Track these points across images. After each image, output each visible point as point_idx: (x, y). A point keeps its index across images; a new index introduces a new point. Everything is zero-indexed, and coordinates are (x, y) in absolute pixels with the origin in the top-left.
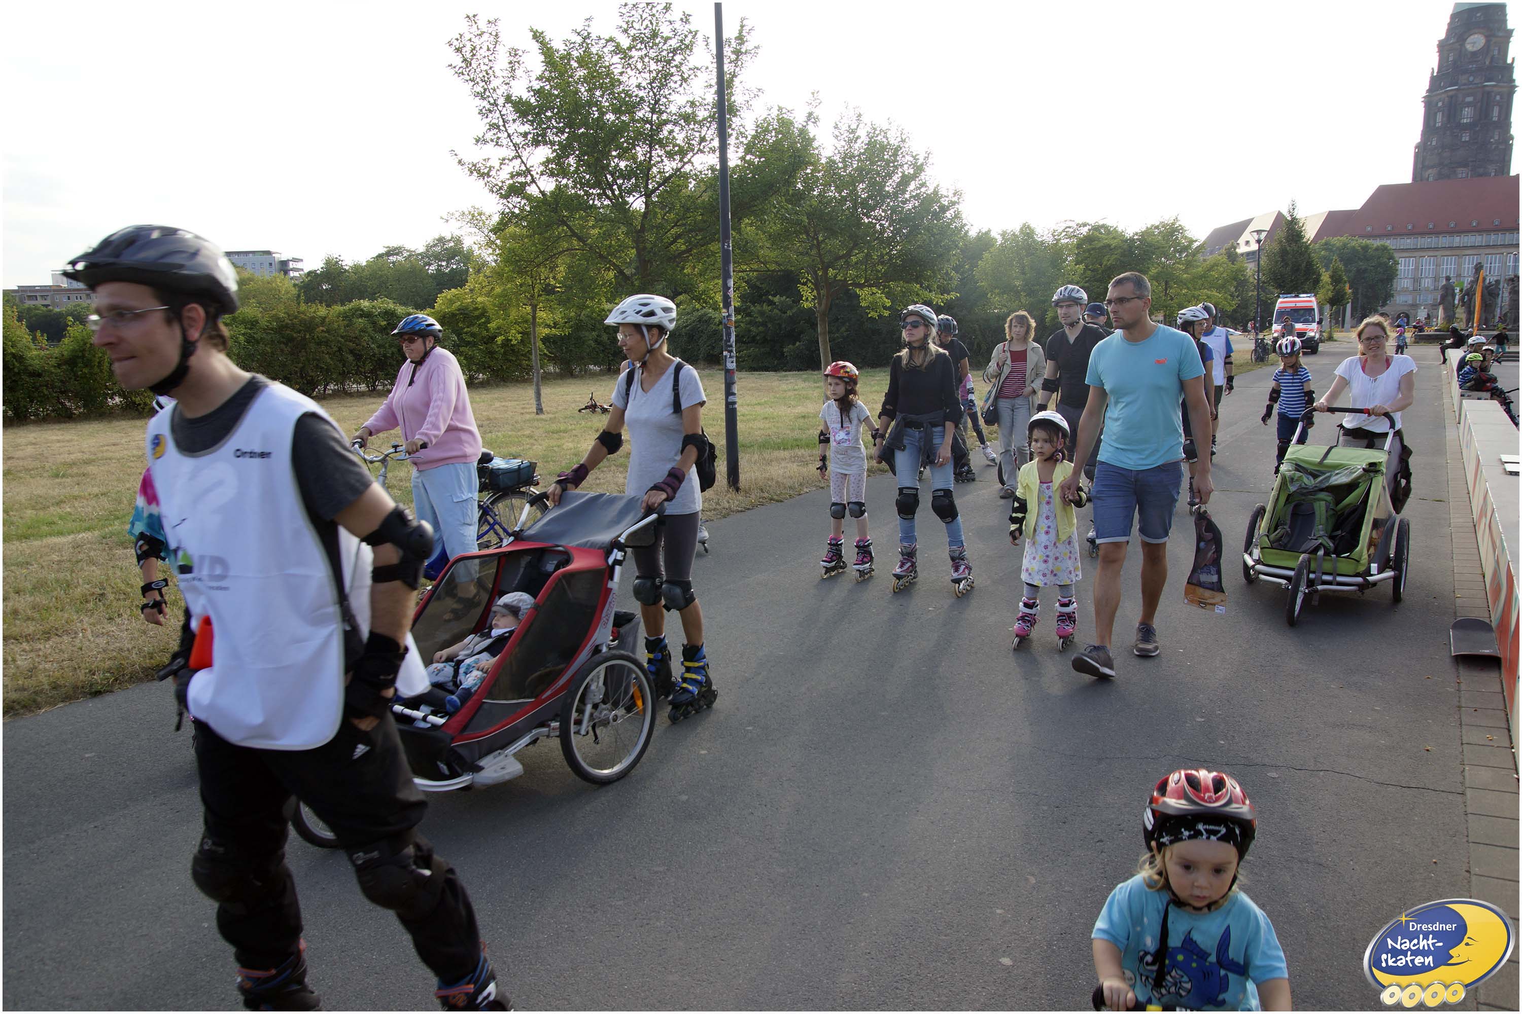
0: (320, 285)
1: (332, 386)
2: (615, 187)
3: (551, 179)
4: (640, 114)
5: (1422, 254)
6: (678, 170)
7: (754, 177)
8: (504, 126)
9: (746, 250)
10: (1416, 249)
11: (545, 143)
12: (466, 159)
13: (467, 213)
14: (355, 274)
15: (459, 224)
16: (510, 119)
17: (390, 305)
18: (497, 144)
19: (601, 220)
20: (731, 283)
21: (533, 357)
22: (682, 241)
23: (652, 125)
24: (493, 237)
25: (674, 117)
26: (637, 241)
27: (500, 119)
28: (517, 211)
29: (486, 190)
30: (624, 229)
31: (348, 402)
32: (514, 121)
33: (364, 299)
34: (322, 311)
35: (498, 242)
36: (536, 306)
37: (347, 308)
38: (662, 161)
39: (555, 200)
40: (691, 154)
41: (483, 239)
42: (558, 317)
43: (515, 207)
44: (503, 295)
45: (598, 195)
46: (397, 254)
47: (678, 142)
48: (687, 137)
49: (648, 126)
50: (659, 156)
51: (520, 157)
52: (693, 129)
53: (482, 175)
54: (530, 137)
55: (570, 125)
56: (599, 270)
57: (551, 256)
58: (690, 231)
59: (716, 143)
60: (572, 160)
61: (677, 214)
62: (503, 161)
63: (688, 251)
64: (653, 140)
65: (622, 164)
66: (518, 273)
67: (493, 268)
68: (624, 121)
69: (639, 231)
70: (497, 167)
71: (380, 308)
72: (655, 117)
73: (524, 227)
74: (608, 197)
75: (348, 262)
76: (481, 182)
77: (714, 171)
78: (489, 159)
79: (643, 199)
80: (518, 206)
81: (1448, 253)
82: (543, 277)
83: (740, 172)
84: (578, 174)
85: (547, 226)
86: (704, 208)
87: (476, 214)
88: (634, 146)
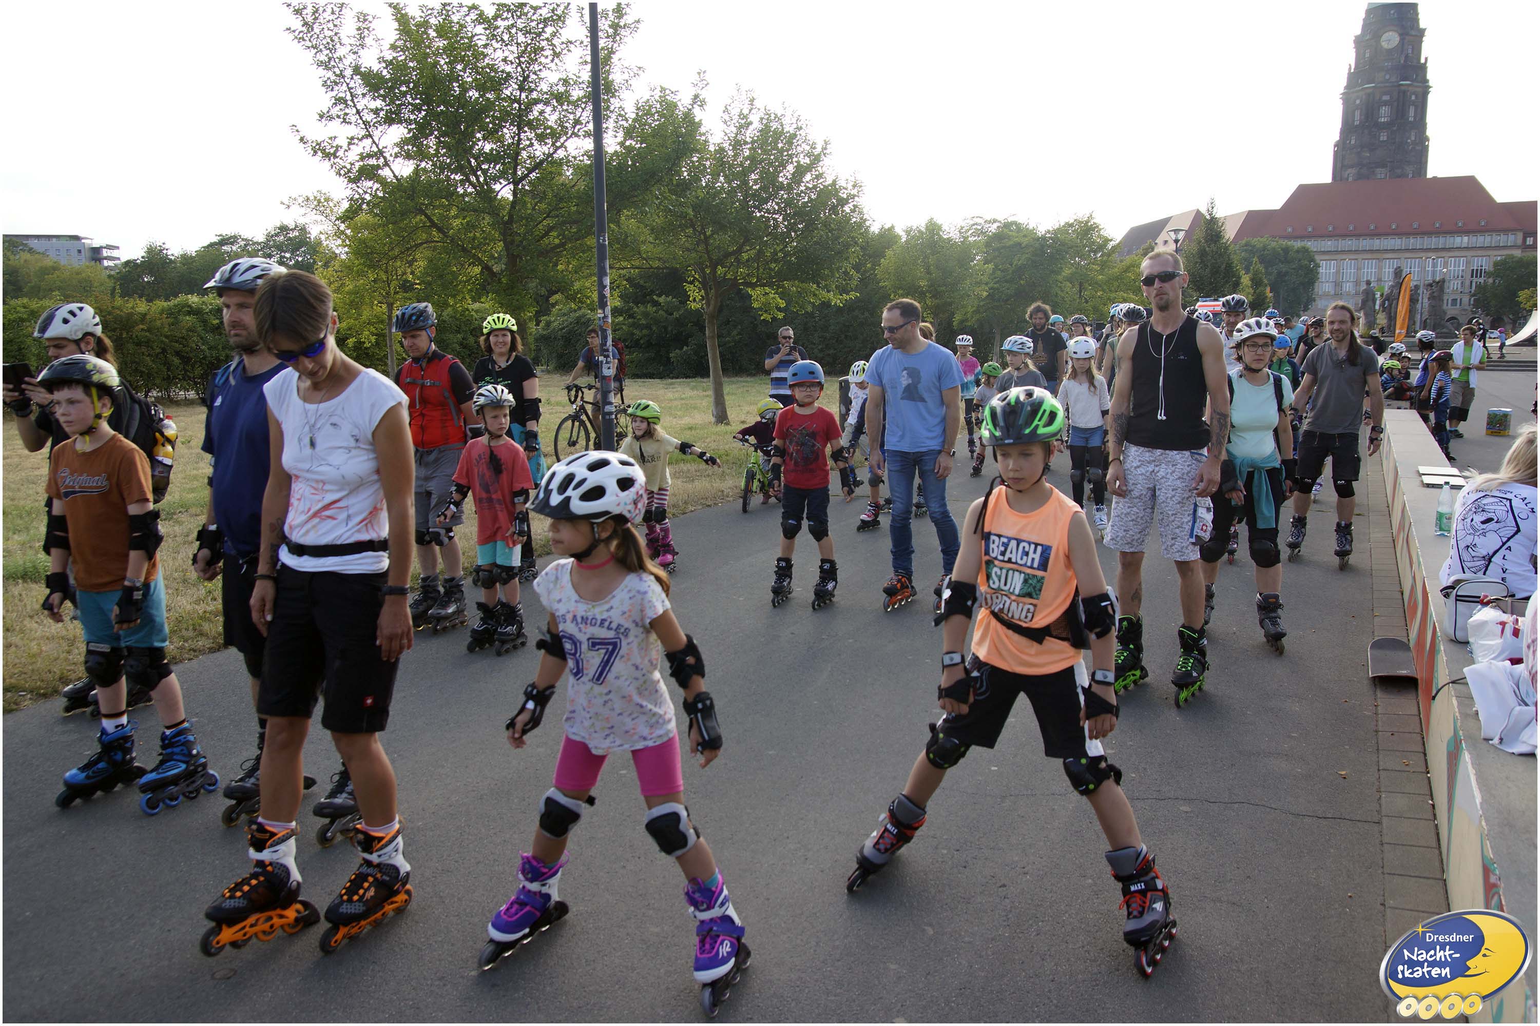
0: (140, 276)
1: (154, 393)
2: (479, 173)
3: (406, 162)
4: (507, 92)
5: (1344, 257)
6: (550, 155)
7: (634, 164)
8: (352, 100)
9: (626, 245)
10: (1337, 252)
11: (400, 122)
12: (310, 137)
13: (312, 198)
14: (184, 265)
15: (303, 210)
16: (359, 93)
18: (344, 121)
19: (463, 210)
20: (607, 281)
21: (389, 362)
22: (555, 234)
23: (520, 104)
24: (342, 227)
25: (545, 96)
26: (504, 234)
27: (348, 93)
28: (368, 197)
29: (333, 173)
30: (488, 219)
32: (364, 95)
33: (192, 294)
34: (142, 306)
35: (348, 232)
36: (392, 304)
37: (171, 303)
38: (531, 145)
39: (412, 186)
40: (565, 138)
41: (330, 228)
43: (366, 193)
44: (355, 292)
45: (461, 181)
46: (232, 244)
47: (550, 123)
48: (560, 119)
49: (516, 105)
51: (371, 136)
52: (567, 110)
53: (327, 156)
54: (382, 114)
55: (427, 101)
56: (462, 265)
57: (408, 249)
58: (564, 223)
59: (591, 126)
60: (432, 142)
61: (549, 204)
62: (351, 141)
63: (562, 245)
64: (521, 121)
65: (488, 147)
66: (370, 267)
67: (343, 261)
68: (488, 99)
69: (507, 223)
70: (345, 147)
72: (523, 95)
73: (377, 215)
74: (471, 184)
75: (174, 251)
76: (327, 164)
77: (589, 157)
78: (335, 137)
79: (511, 186)
80: (369, 191)
81: (1369, 256)
82: (400, 272)
83: (618, 156)
84: (438, 157)
85: (402, 215)
86: (579, 198)
87: (323, 200)
88: (501, 127)
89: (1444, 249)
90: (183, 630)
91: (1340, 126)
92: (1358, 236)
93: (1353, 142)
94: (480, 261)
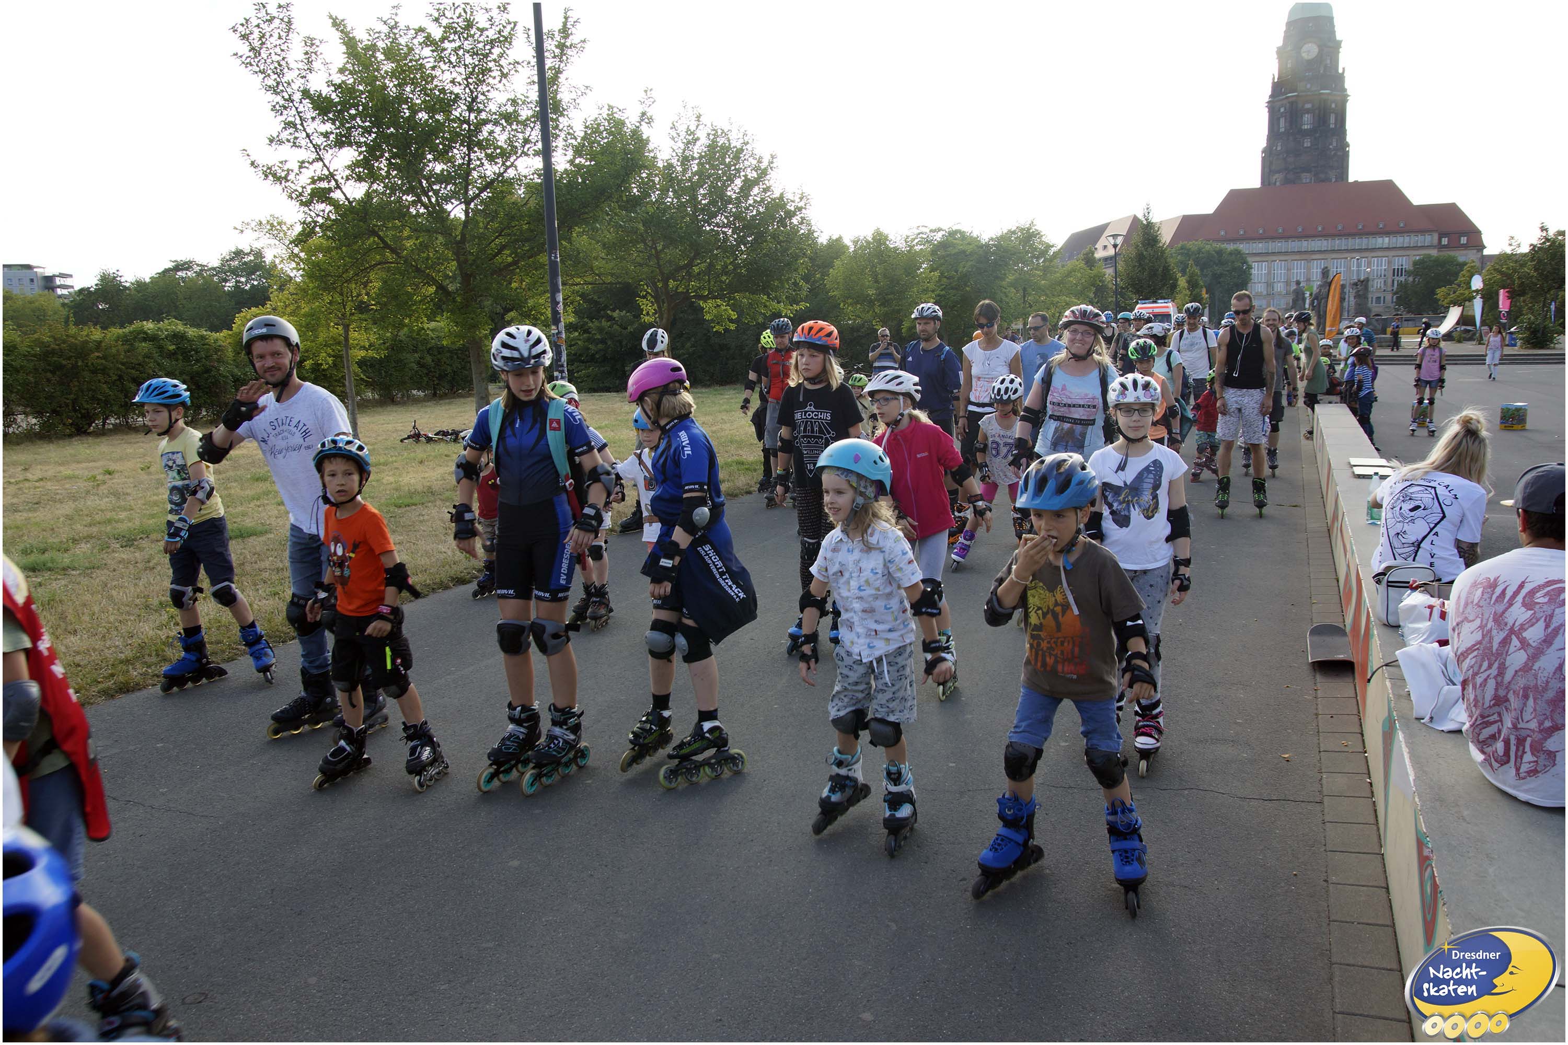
0: (94, 304)
1: (112, 420)
2: (430, 194)
3: (358, 185)
4: (456, 113)
5: (1274, 258)
6: (501, 175)
7: (584, 182)
8: (302, 124)
9: (578, 262)
10: (1268, 254)
11: (350, 145)
12: (261, 161)
13: (264, 222)
14: (139, 292)
15: (256, 235)
16: (309, 117)
17: (180, 327)
18: (295, 145)
19: (416, 230)
20: (560, 297)
21: (347, 383)
22: (508, 252)
23: (469, 125)
24: (296, 250)
25: (494, 117)
26: (457, 254)
27: (297, 117)
28: (320, 220)
29: (285, 196)
30: (441, 239)
31: (132, 437)
32: (313, 119)
33: (148, 320)
34: (97, 334)
35: (302, 255)
36: (348, 326)
37: (126, 330)
38: (482, 164)
39: (364, 208)
40: (515, 157)
41: (284, 251)
42: (373, 338)
43: (318, 215)
44: (311, 315)
45: (413, 202)
46: (187, 269)
47: (499, 144)
48: (509, 138)
49: (465, 126)
50: (478, 159)
51: (321, 159)
52: (516, 130)
53: (278, 179)
54: (332, 137)
55: (377, 123)
56: (417, 286)
57: (362, 271)
58: (517, 241)
59: (540, 145)
60: (383, 164)
61: (501, 223)
62: (302, 164)
63: (515, 263)
64: (471, 141)
65: (439, 168)
66: (324, 289)
67: (297, 284)
68: (438, 121)
69: (458, 243)
70: (296, 170)
71: (167, 330)
72: (472, 116)
73: (329, 238)
74: (423, 205)
75: (128, 277)
76: (278, 188)
77: (539, 176)
78: (286, 161)
79: (463, 206)
80: (321, 214)
81: (1298, 257)
82: (355, 294)
83: (568, 175)
84: (390, 179)
85: (355, 237)
86: (530, 216)
87: (275, 224)
88: (451, 148)
89: (1367, 250)
90: (146, 657)
91: (1267, 133)
92: (1285, 237)
93: (1279, 148)
94: (434, 281)
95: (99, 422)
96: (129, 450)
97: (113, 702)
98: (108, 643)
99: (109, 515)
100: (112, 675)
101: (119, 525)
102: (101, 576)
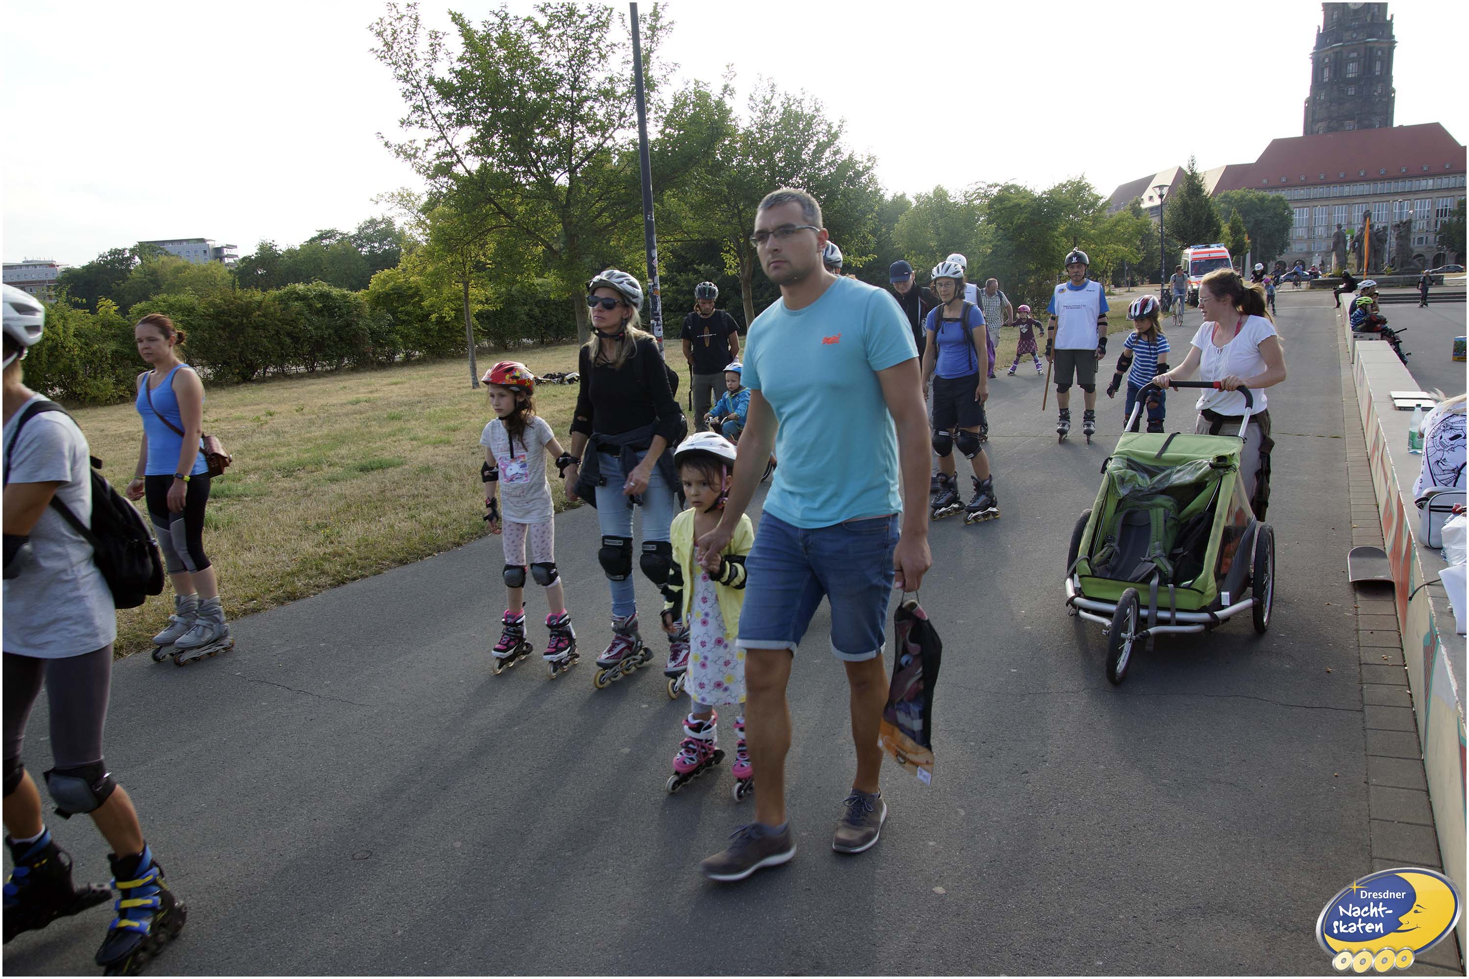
0: (255, 270)
1: (271, 369)
2: (539, 164)
3: (476, 159)
4: (561, 92)
5: (1315, 203)
6: (600, 145)
7: (674, 150)
8: (428, 107)
9: (669, 221)
10: (1309, 200)
11: (469, 123)
12: (393, 141)
13: (396, 194)
14: (290, 258)
15: (389, 205)
16: (434, 100)
17: (325, 288)
18: (422, 126)
19: (527, 197)
20: (655, 253)
21: (468, 333)
22: (607, 214)
23: (572, 102)
24: (423, 217)
25: (594, 94)
26: (562, 216)
27: (424, 101)
28: (444, 191)
29: (414, 171)
30: (549, 204)
31: (287, 384)
32: (438, 102)
33: (299, 283)
34: (258, 296)
35: (428, 222)
36: (468, 283)
37: (282, 292)
38: (584, 137)
39: (482, 178)
40: (612, 129)
41: (413, 219)
42: (489, 293)
43: (442, 187)
44: (435, 274)
45: (523, 172)
46: (330, 237)
47: (599, 117)
48: (607, 113)
49: (569, 103)
50: (580, 132)
51: (445, 137)
52: (613, 105)
53: (409, 157)
54: (454, 117)
55: (493, 104)
56: (527, 246)
57: (480, 234)
58: (614, 204)
59: (635, 118)
60: (496, 139)
61: (601, 188)
62: (428, 143)
63: (613, 223)
64: (574, 117)
65: (546, 142)
66: (449, 251)
67: (425, 247)
68: (545, 99)
69: (564, 207)
70: (423, 148)
71: (315, 290)
72: (575, 94)
73: (452, 206)
74: (533, 174)
75: (282, 247)
76: (408, 164)
77: (635, 145)
78: (414, 141)
79: (567, 174)
80: (445, 185)
81: (1339, 202)
82: (473, 255)
83: (660, 145)
84: (503, 153)
85: (474, 205)
86: (627, 181)
87: (405, 195)
88: (556, 123)
89: (1410, 192)
90: (308, 570)
91: (1310, 85)
92: (1327, 183)
93: (1322, 98)
94: (542, 242)
95: (261, 371)
96: (286, 395)
97: (283, 608)
98: (277, 559)
99: (271, 450)
100: (282, 585)
101: (279, 459)
102: (267, 502)
